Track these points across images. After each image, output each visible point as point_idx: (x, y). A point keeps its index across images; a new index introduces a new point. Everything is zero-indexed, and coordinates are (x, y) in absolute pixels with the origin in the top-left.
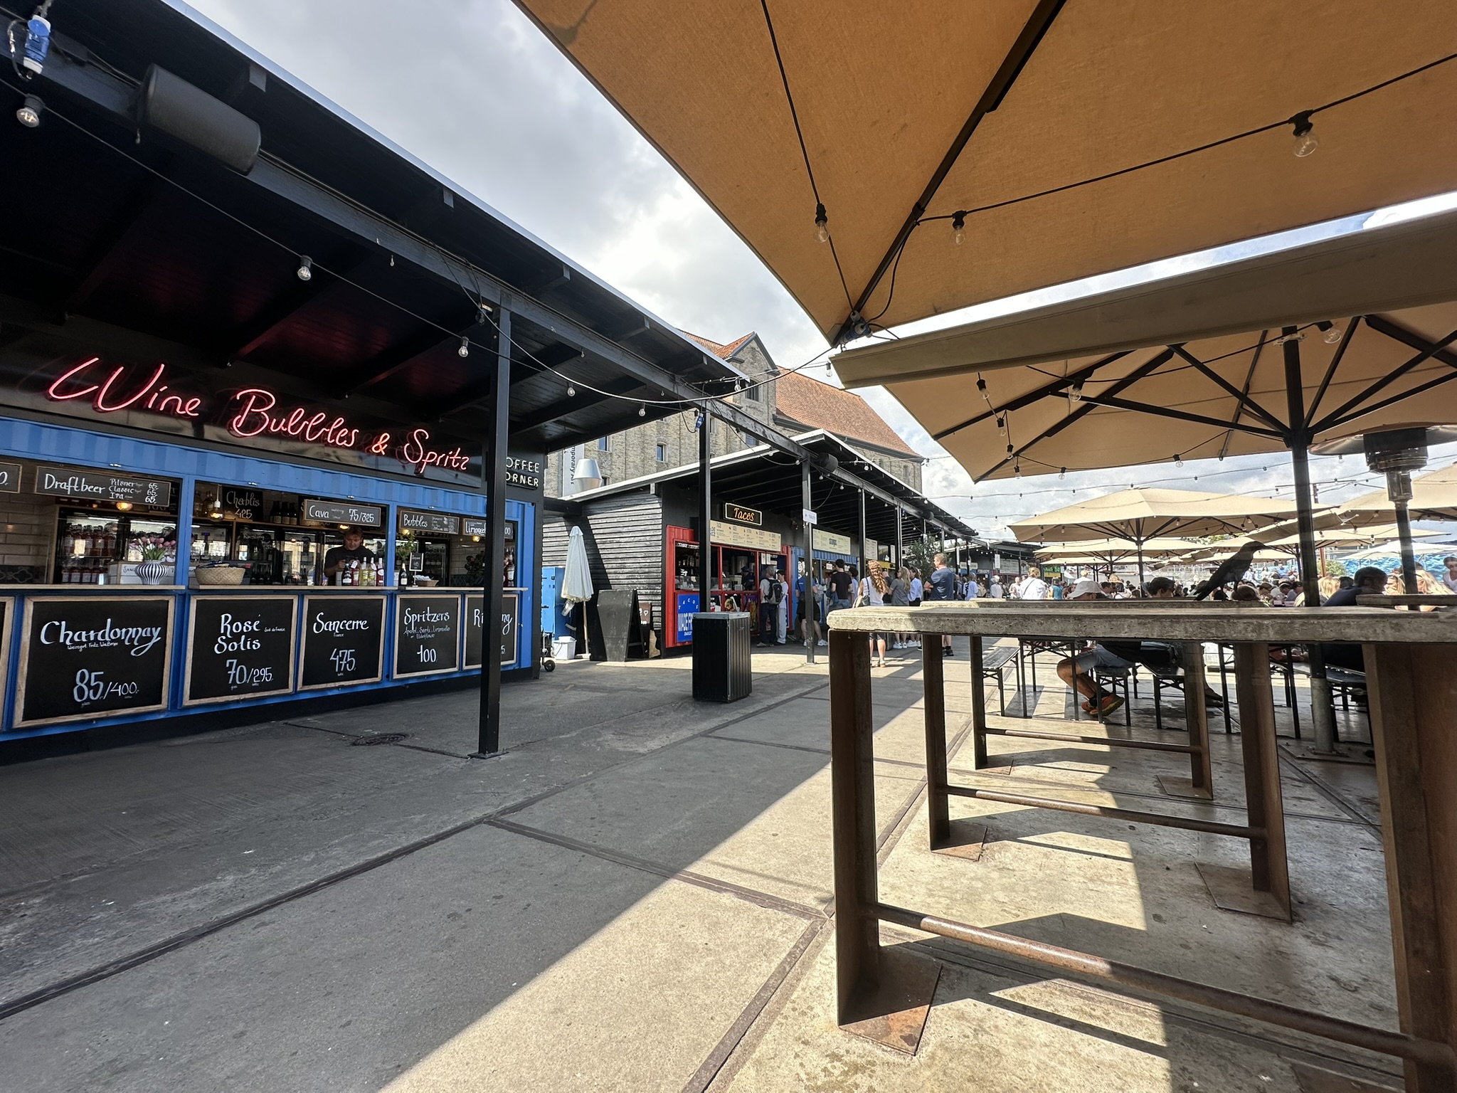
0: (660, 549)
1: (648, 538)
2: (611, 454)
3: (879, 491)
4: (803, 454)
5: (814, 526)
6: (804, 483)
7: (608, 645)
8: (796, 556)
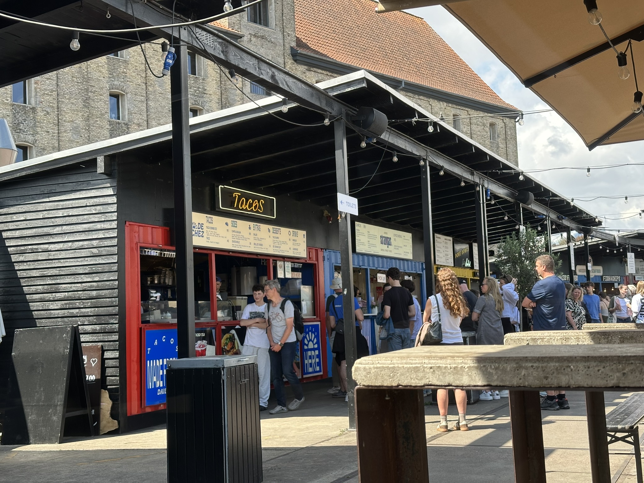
0: (115, 259)
1: (95, 243)
2: (34, 109)
3: (451, 162)
4: (335, 109)
5: (354, 219)
6: (338, 153)
7: (31, 417)
8: (331, 264)
